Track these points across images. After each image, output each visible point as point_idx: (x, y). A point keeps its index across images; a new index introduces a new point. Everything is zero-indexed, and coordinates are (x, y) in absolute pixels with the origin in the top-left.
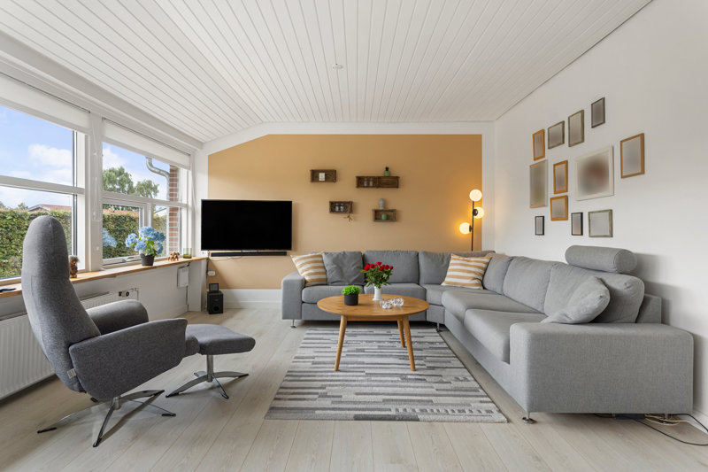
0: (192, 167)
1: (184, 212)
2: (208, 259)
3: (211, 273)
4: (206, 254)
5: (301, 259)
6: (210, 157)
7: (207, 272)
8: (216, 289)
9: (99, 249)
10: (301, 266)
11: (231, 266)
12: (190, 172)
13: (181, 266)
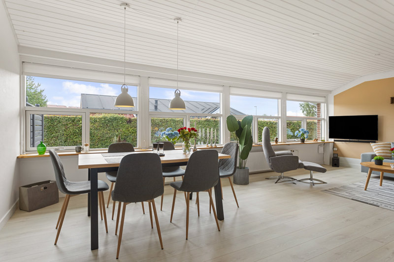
0: (327, 103)
1: (323, 121)
2: (334, 143)
3: (335, 149)
4: (332, 140)
5: (375, 145)
6: (335, 97)
7: (333, 148)
8: (337, 156)
9: (286, 136)
10: (375, 148)
11: (344, 146)
12: (325, 105)
13: (320, 144)
